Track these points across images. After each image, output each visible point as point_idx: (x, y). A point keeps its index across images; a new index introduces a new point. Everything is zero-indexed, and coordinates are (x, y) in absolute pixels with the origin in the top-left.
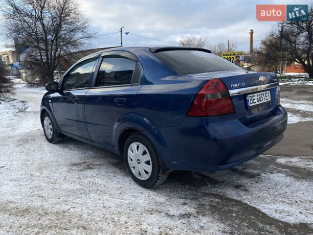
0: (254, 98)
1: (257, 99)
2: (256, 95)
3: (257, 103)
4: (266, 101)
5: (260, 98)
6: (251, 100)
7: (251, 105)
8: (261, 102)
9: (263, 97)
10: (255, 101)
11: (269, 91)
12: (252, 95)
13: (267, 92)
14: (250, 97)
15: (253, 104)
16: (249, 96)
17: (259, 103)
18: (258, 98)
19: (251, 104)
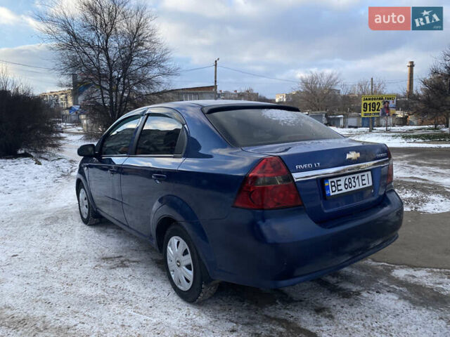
0: (339, 183)
1: (345, 184)
2: (343, 179)
3: (344, 191)
4: (362, 187)
5: (350, 183)
6: (332, 186)
7: (332, 194)
8: (353, 189)
9: (357, 181)
10: (340, 188)
11: (369, 173)
12: (335, 180)
13: (366, 173)
14: (331, 182)
15: (337, 193)
16: (330, 180)
17: (349, 190)
18: (347, 182)
19: (333, 192)
